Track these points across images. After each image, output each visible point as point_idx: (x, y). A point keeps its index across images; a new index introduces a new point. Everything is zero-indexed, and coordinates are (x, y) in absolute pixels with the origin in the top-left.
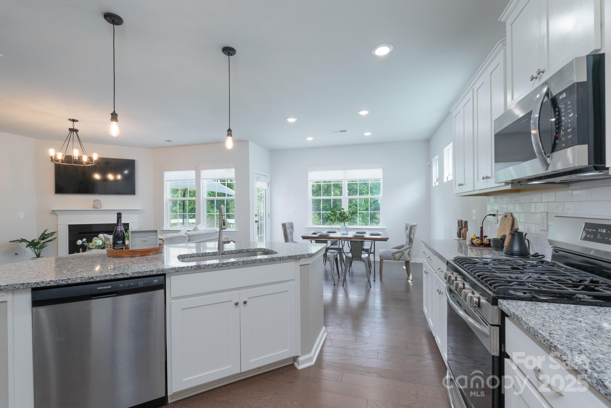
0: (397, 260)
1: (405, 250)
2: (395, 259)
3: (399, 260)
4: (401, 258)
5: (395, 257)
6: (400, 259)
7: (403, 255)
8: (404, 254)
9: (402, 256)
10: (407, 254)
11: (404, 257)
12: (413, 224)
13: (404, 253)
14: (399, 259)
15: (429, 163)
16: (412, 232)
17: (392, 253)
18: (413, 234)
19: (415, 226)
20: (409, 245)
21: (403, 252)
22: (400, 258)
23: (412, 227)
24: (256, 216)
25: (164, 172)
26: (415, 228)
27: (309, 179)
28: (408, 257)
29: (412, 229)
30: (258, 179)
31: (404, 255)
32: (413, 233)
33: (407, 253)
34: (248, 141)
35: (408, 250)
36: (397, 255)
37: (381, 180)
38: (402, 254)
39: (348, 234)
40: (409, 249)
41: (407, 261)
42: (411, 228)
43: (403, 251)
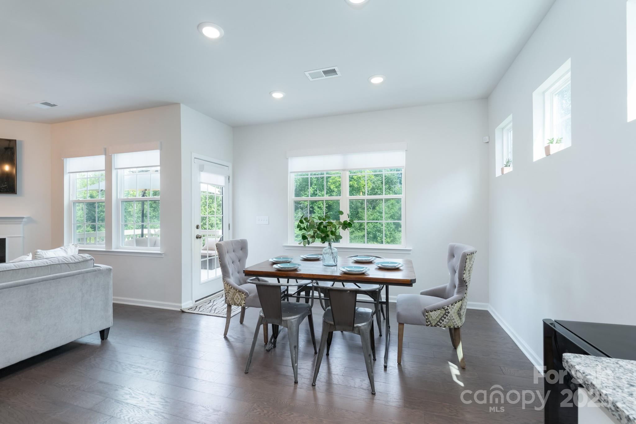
0: (434, 324)
1: (450, 306)
2: (429, 323)
3: (438, 325)
4: (443, 321)
5: (430, 319)
6: (441, 323)
7: (447, 316)
8: (449, 313)
9: (445, 318)
10: (456, 314)
11: (448, 319)
12: (469, 249)
13: (449, 310)
14: (439, 323)
15: (487, 137)
16: (467, 267)
17: (423, 309)
18: (469, 271)
19: (472, 253)
20: (458, 292)
21: (447, 309)
22: (441, 321)
23: (468, 257)
24: (197, 227)
25: (65, 160)
26: (473, 259)
27: (290, 170)
28: (458, 318)
29: (468, 260)
30: (202, 169)
31: (449, 315)
32: (469, 268)
33: (456, 311)
34: (180, 104)
35: (458, 305)
36: (434, 315)
37: (403, 170)
38: (444, 312)
39: (336, 265)
40: (461, 302)
41: (456, 327)
42: (465, 258)
43: (446, 307)
